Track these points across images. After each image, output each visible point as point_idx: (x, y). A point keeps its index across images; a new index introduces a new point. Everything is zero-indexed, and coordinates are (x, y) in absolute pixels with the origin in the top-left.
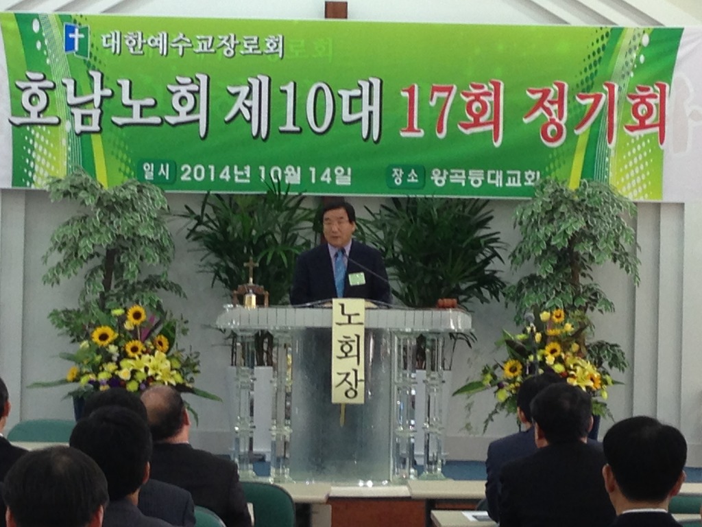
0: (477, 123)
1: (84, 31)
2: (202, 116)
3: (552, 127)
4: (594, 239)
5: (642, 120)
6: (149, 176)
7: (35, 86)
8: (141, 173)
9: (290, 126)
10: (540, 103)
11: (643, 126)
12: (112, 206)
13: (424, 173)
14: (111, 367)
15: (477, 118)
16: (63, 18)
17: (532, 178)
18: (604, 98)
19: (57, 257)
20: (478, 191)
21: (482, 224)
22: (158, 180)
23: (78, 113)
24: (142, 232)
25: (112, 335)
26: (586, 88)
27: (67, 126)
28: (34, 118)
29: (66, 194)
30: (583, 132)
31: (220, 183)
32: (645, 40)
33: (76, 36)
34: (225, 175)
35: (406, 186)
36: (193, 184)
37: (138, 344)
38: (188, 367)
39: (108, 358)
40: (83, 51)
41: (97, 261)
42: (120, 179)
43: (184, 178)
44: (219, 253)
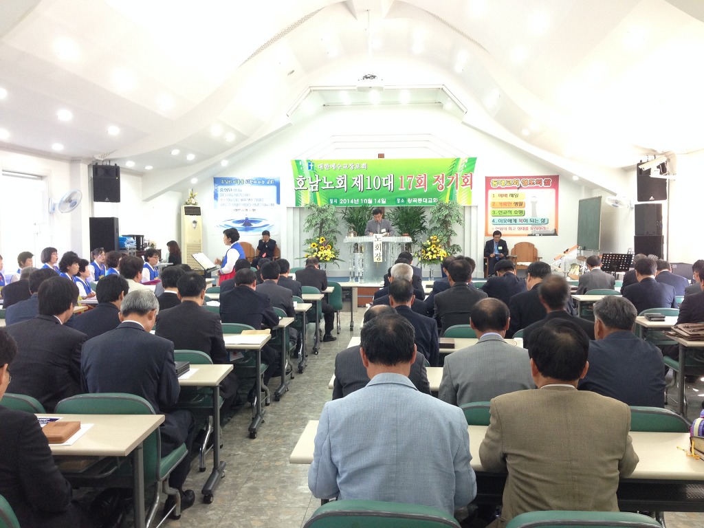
0: (420, 186)
1: (313, 164)
2: (345, 186)
3: (440, 186)
4: (451, 216)
5: (466, 183)
6: (332, 202)
7: (301, 180)
8: (329, 202)
9: (369, 188)
10: (437, 180)
11: (466, 185)
12: (321, 211)
13: (406, 200)
14: (316, 253)
15: (420, 184)
16: (308, 161)
17: (435, 200)
18: (455, 178)
19: (307, 225)
20: (420, 204)
21: (422, 213)
22: (334, 204)
23: (312, 186)
24: (328, 218)
25: (316, 245)
26: (450, 175)
27: (309, 190)
28: (301, 188)
29: (309, 208)
30: (449, 187)
31: (350, 204)
32: (466, 161)
33: (311, 165)
34: (352, 202)
35: (401, 203)
36: (343, 204)
37: (323, 247)
38: (336, 253)
39: (315, 251)
40: (313, 169)
41: (318, 226)
42: (324, 203)
43: (341, 203)
44: (350, 222)
